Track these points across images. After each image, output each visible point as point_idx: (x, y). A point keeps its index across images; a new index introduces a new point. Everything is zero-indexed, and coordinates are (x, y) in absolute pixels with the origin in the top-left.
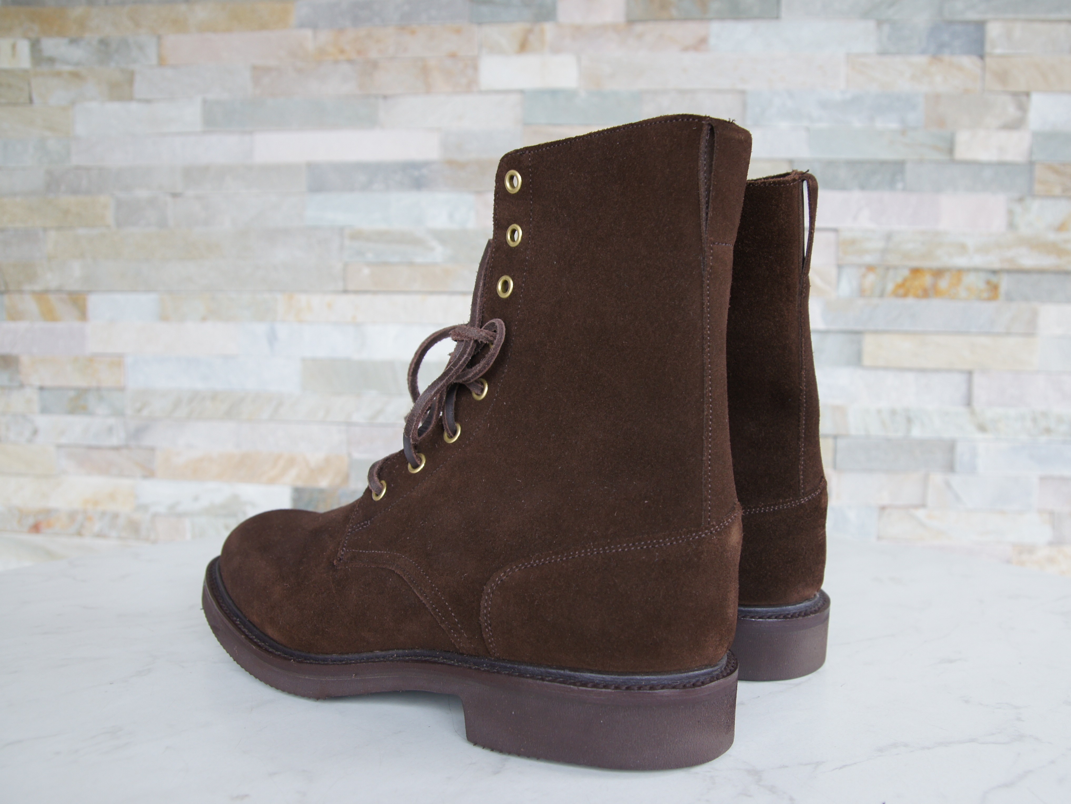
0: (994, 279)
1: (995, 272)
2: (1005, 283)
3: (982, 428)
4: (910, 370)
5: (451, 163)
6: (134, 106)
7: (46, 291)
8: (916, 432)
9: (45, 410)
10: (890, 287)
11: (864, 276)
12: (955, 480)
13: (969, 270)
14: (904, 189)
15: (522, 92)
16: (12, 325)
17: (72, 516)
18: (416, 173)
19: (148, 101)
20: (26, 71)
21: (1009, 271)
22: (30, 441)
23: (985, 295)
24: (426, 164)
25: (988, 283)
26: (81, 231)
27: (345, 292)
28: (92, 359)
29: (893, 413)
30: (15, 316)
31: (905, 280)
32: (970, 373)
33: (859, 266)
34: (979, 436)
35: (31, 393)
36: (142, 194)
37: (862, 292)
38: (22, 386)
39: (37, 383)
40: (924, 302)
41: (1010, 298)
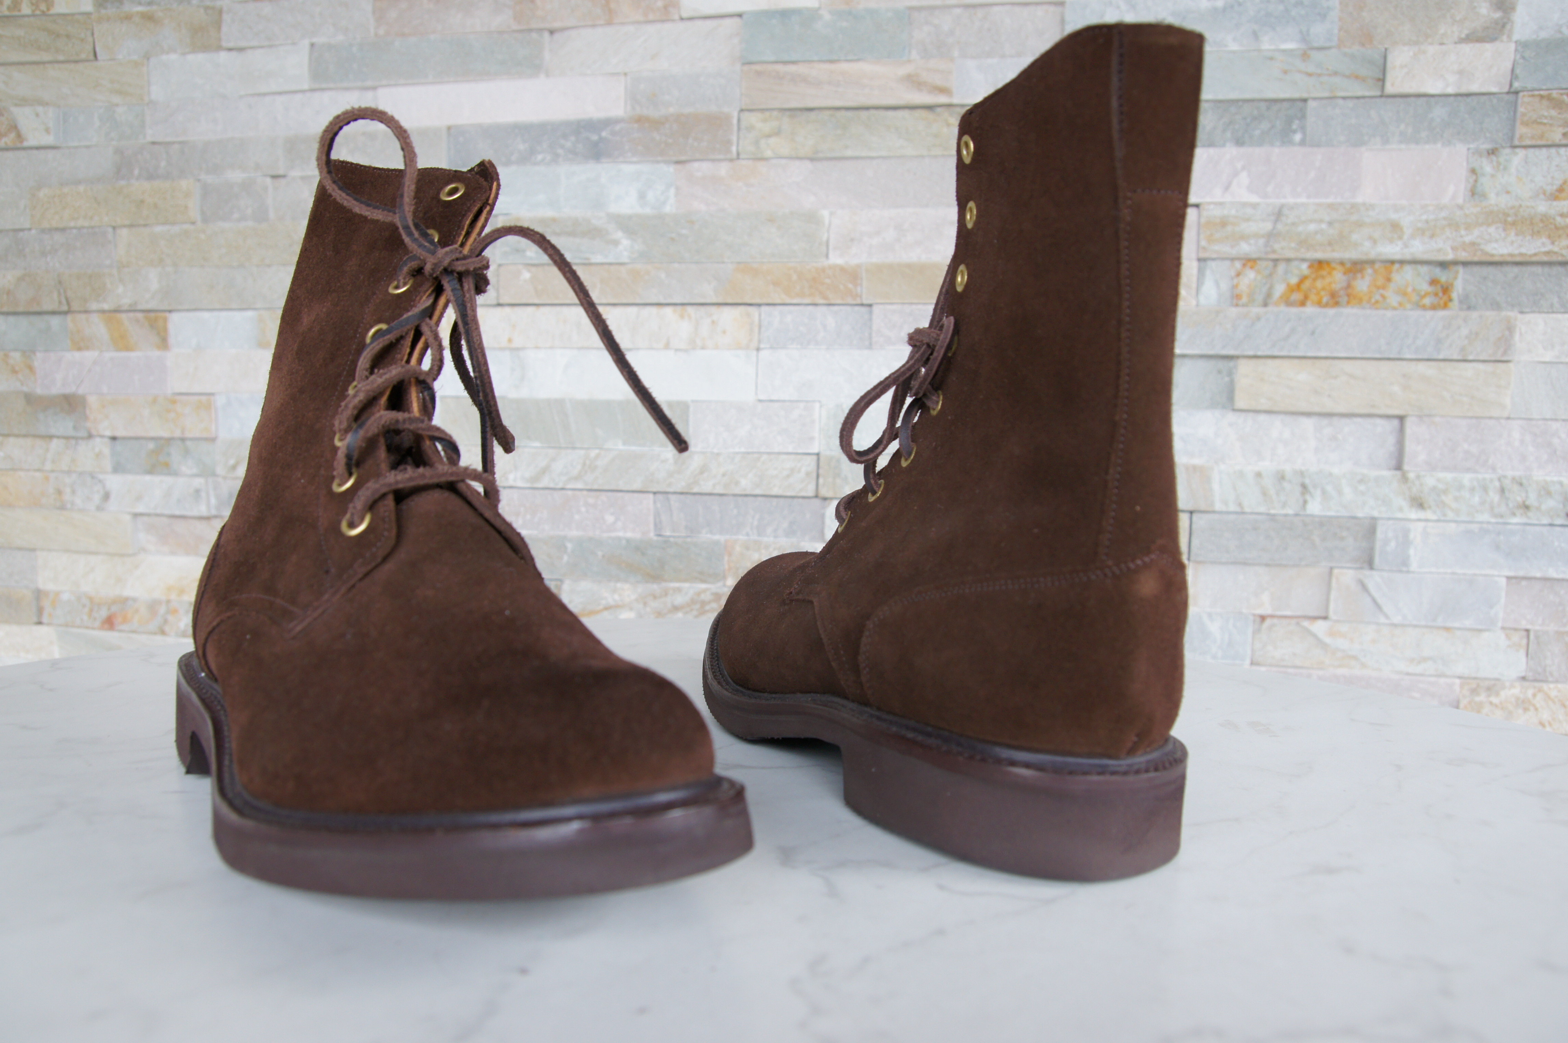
0: (1443, 277)
1: (1444, 265)
2: (1461, 281)
3: (1419, 503)
4: (1308, 414)
5: (640, 120)
6: (223, 56)
7: (117, 311)
8: (1315, 507)
9: (118, 468)
10: (1280, 289)
11: (1238, 275)
12: (1374, 579)
13: (1402, 262)
14: (1303, 143)
15: (740, 15)
16: (77, 355)
17: (153, 606)
18: (595, 138)
19: (241, 50)
20: (88, 14)
21: (1465, 264)
22: (99, 508)
23: (1427, 301)
24: (607, 123)
25: (1433, 282)
26: (158, 229)
27: (499, 305)
28: (174, 399)
29: (1281, 477)
30: (81, 344)
31: (1303, 279)
32: (1401, 419)
33: (1232, 260)
34: (1414, 514)
35: (100, 445)
36: (235, 176)
37: (1236, 298)
38: (90, 436)
39: (108, 433)
40: (1331, 312)
41: (1468, 305)
